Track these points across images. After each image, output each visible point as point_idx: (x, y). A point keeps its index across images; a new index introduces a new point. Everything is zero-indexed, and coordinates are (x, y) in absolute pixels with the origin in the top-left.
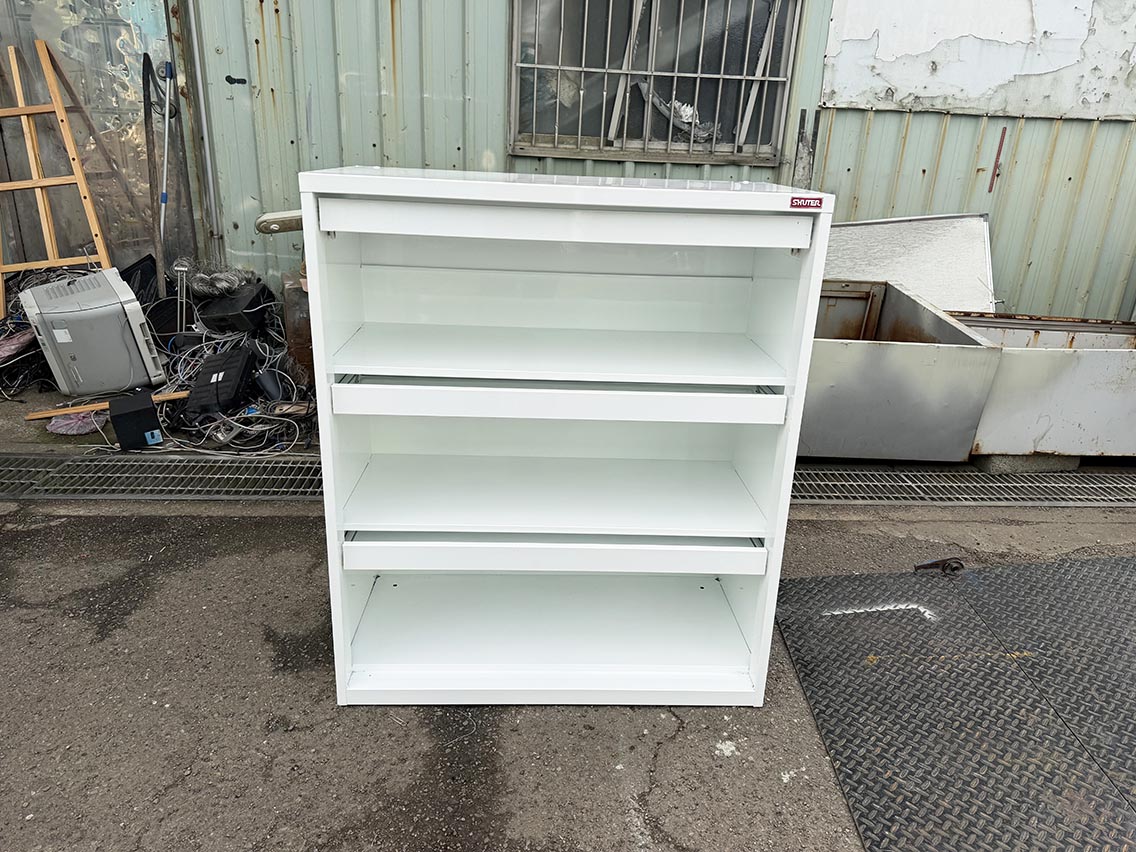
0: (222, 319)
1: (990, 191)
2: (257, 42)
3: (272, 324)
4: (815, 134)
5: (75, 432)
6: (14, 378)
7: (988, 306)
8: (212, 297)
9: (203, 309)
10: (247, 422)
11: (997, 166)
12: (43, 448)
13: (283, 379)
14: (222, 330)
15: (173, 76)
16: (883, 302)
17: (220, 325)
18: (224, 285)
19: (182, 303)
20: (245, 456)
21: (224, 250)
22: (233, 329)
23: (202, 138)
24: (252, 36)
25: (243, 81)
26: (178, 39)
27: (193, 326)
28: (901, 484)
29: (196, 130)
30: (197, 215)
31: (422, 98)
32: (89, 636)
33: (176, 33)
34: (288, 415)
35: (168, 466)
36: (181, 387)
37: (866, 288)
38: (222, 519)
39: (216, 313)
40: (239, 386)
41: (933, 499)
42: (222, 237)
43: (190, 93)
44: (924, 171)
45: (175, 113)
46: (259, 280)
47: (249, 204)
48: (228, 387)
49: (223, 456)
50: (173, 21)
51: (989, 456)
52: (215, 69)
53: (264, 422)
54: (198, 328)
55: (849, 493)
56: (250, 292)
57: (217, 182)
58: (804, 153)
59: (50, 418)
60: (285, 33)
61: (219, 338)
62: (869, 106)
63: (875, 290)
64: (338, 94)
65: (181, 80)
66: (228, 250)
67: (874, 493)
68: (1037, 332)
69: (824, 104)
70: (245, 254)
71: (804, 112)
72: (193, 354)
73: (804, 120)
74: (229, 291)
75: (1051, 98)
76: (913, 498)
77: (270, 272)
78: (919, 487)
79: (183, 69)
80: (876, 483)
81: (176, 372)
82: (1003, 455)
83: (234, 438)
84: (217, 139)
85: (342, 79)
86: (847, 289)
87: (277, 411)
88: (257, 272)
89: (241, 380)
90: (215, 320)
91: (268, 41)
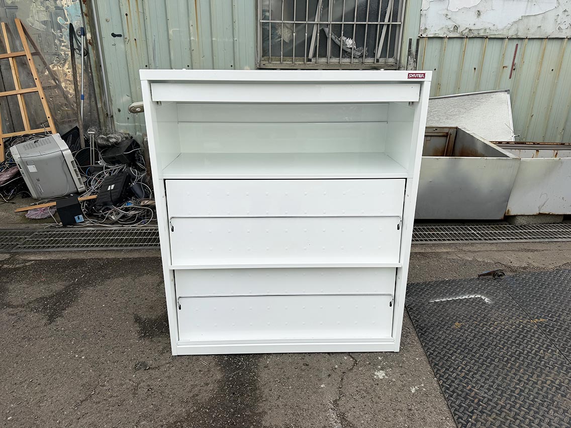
0: (113, 158)
1: (510, 78)
2: (127, 15)
3: (139, 160)
4: (417, 51)
5: (40, 218)
6: (9, 191)
7: (511, 138)
8: (108, 147)
9: (103, 153)
10: (127, 210)
11: (513, 64)
12: (23, 226)
13: (145, 187)
14: (113, 164)
15: (84, 34)
16: (456, 137)
17: (112, 161)
18: (114, 140)
19: (92, 150)
20: (126, 227)
21: (114, 123)
22: (119, 162)
23: (101, 66)
24: (124, 12)
25: (120, 36)
26: (86, 15)
27: (99, 162)
28: (468, 232)
29: (97, 62)
30: (99, 106)
31: (212, 41)
32: (44, 321)
33: (86, 12)
34: (148, 206)
35: (87, 233)
36: (93, 193)
37: (446, 130)
38: (114, 260)
39: (110, 155)
40: (122, 191)
41: (485, 239)
42: (112, 116)
43: (94, 42)
44: (475, 69)
45: (87, 53)
46: (132, 137)
47: (126, 98)
48: (117, 192)
49: (114, 228)
50: (84, 5)
51: (515, 216)
52: (106, 30)
53: (135, 209)
54: (101, 163)
55: (441, 238)
56: (127, 143)
57: (109, 88)
58: (411, 61)
59: (27, 211)
60: (140, 10)
61: (112, 167)
62: (445, 36)
63: (451, 131)
64: (169, 40)
65: (89, 36)
66: (116, 123)
67: (454, 237)
68: (537, 151)
69: (421, 35)
70: (124, 124)
71: (411, 40)
72: (99, 176)
73: (411, 44)
74: (116, 143)
75: (541, 27)
76: (475, 239)
77: (138, 133)
78: (478, 233)
79: (89, 30)
80: (455, 232)
81: (90, 185)
82: (522, 215)
83: (120, 218)
84: (108, 65)
85: (171, 32)
86: (436, 131)
87: (142, 204)
88: (131, 134)
89: (123, 188)
90: (109, 158)
91: (132, 14)
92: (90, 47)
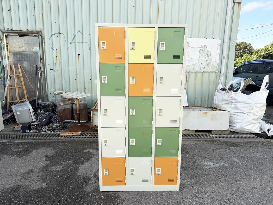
0: (47, 110)
1: (186, 84)
3: (56, 111)
5: (19, 130)
6: (9, 121)
8: (45, 106)
9: (43, 108)
10: (49, 127)
11: (186, 80)
12: (13, 132)
13: (56, 120)
14: (46, 112)
15: (41, 69)
17: (46, 111)
18: (47, 104)
19: (39, 107)
20: (48, 133)
22: (48, 111)
23: (45, 79)
24: (54, 63)
25: (53, 69)
26: (42, 63)
30: (44, 92)
31: (84, 72)
34: (56, 126)
35: (35, 135)
36: (38, 122)
39: (45, 109)
40: (48, 121)
42: (48, 96)
43: (44, 72)
45: (41, 75)
47: (53, 90)
48: (46, 121)
49: (44, 133)
50: (41, 60)
52: (48, 68)
53: (52, 127)
54: (42, 111)
56: (52, 105)
57: (48, 86)
59: (15, 128)
60: (60, 61)
61: (46, 113)
64: (69, 71)
65: (42, 70)
66: (49, 98)
68: (194, 109)
70: (52, 98)
72: (41, 116)
74: (48, 105)
75: (194, 68)
77: (56, 101)
79: (43, 68)
81: (38, 119)
83: (47, 130)
84: (48, 79)
85: (70, 69)
88: (54, 102)
89: (49, 120)
90: (45, 110)
91: (57, 63)
92: (42, 73)
